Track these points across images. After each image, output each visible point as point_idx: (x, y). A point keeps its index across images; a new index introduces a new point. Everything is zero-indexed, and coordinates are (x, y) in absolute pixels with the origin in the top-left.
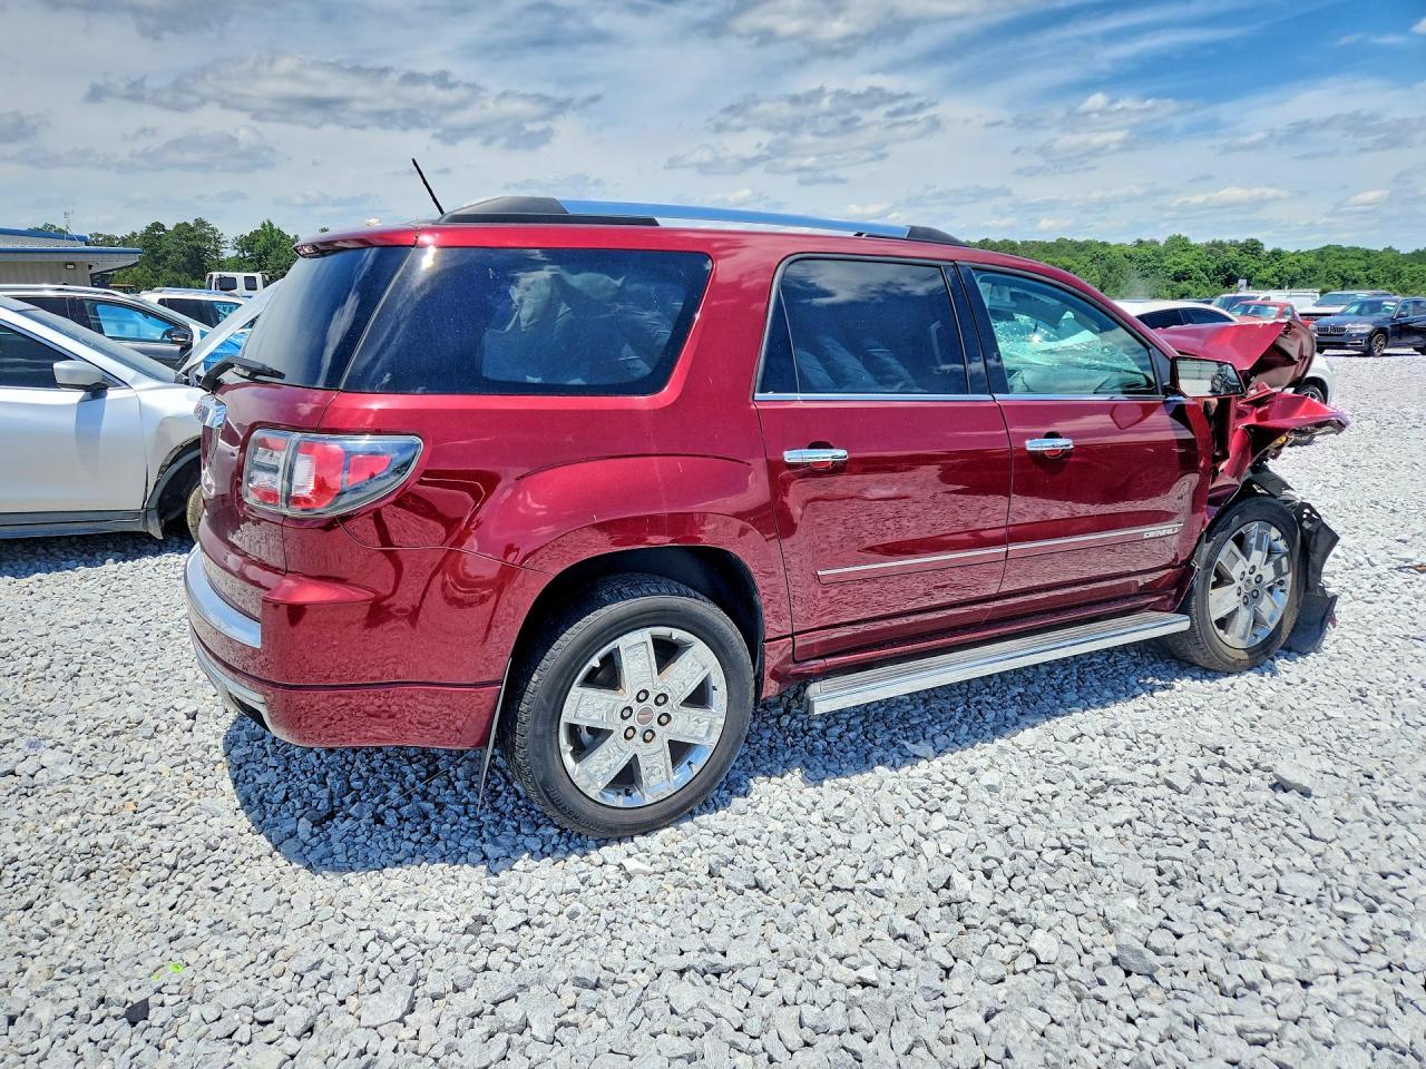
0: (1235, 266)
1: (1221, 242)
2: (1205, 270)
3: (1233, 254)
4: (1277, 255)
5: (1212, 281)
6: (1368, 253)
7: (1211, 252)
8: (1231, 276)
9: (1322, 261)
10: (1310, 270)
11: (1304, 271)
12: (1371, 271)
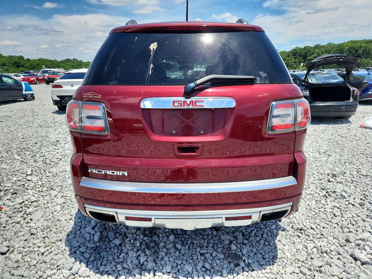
0: (18, 62)
1: (12, 56)
2: (11, 63)
3: (17, 59)
4: (28, 60)
5: (14, 66)
6: (51, 61)
7: (10, 58)
8: (18, 65)
9: (40, 62)
10: (39, 64)
11: (37, 64)
12: (53, 65)
